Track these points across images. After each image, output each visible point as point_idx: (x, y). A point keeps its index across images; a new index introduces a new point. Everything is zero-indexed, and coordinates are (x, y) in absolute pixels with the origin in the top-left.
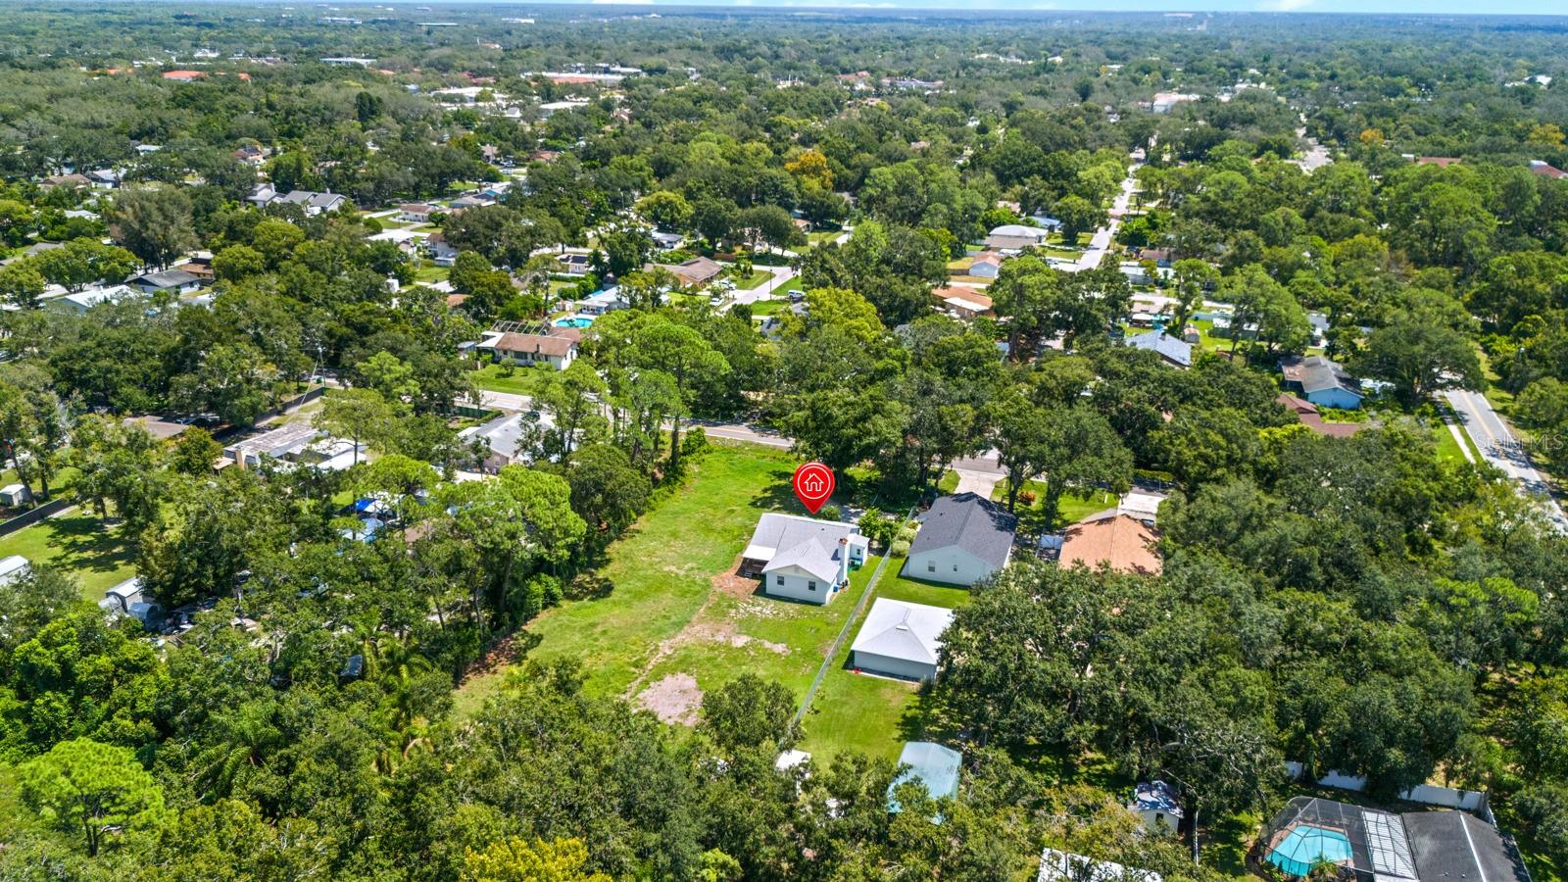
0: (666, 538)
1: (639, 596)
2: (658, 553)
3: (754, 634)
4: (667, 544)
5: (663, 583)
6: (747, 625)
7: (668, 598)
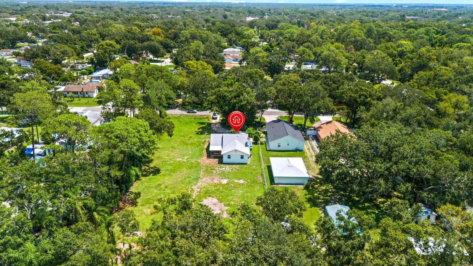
0: (171, 149)
1: (173, 171)
2: (171, 155)
3: (228, 178)
4: (172, 151)
5: (180, 165)
6: (223, 175)
7: (185, 171)
